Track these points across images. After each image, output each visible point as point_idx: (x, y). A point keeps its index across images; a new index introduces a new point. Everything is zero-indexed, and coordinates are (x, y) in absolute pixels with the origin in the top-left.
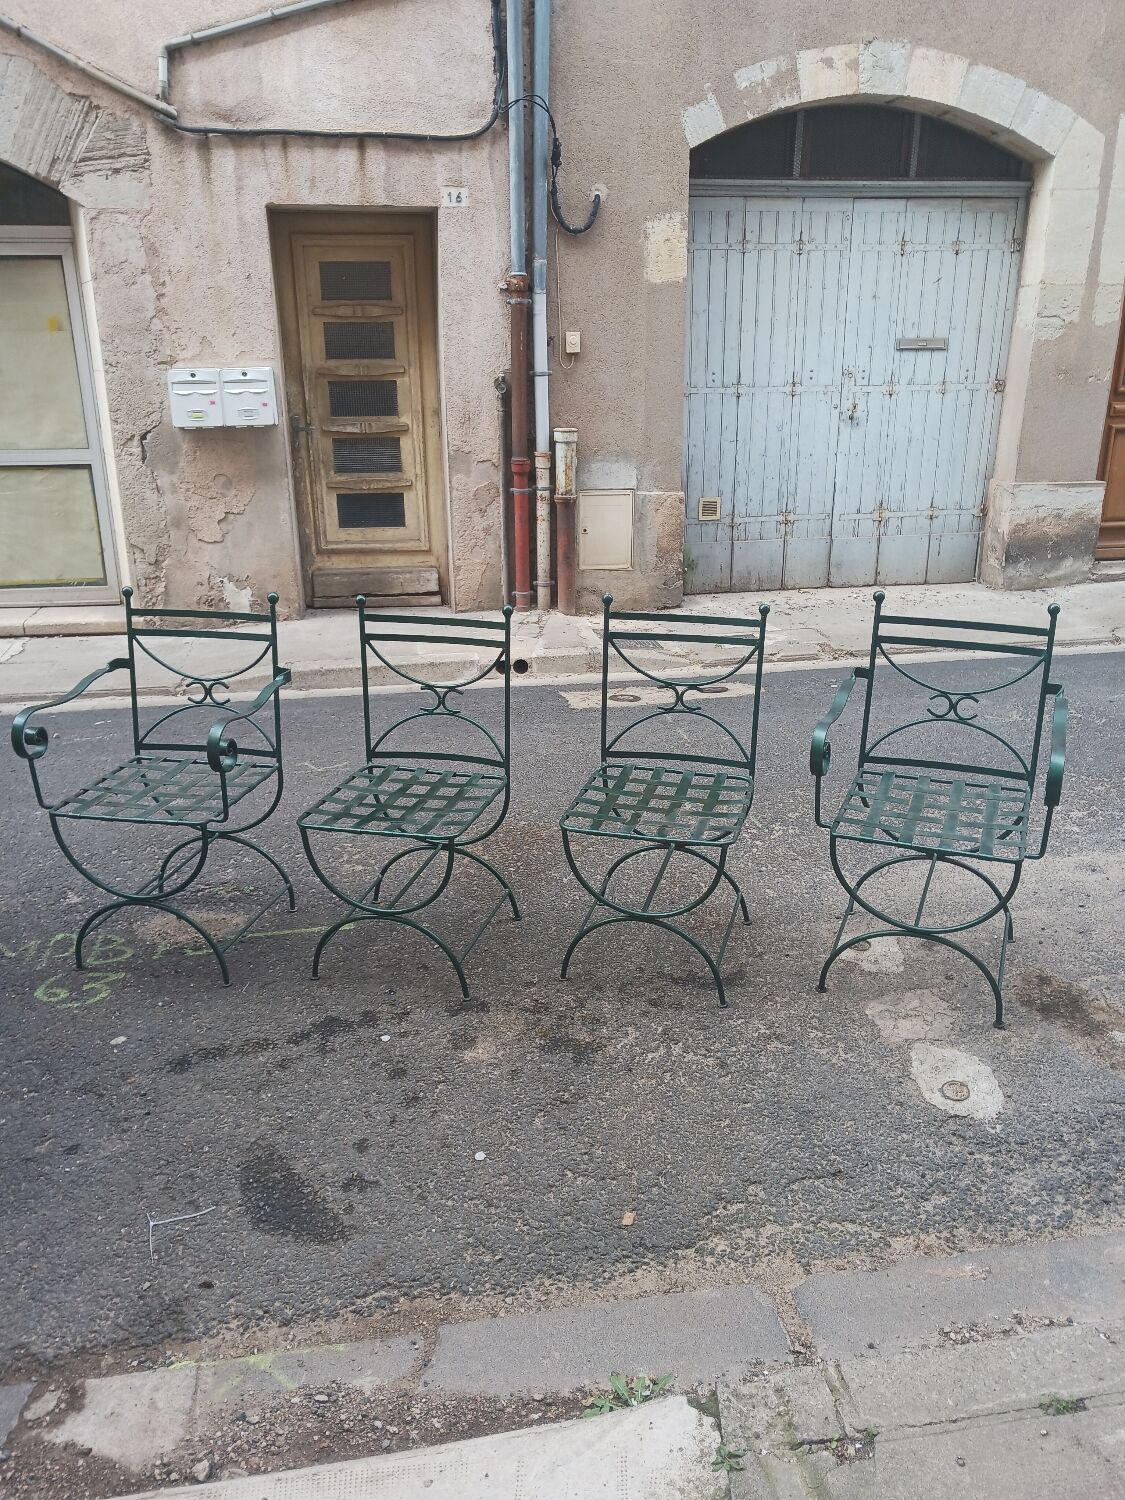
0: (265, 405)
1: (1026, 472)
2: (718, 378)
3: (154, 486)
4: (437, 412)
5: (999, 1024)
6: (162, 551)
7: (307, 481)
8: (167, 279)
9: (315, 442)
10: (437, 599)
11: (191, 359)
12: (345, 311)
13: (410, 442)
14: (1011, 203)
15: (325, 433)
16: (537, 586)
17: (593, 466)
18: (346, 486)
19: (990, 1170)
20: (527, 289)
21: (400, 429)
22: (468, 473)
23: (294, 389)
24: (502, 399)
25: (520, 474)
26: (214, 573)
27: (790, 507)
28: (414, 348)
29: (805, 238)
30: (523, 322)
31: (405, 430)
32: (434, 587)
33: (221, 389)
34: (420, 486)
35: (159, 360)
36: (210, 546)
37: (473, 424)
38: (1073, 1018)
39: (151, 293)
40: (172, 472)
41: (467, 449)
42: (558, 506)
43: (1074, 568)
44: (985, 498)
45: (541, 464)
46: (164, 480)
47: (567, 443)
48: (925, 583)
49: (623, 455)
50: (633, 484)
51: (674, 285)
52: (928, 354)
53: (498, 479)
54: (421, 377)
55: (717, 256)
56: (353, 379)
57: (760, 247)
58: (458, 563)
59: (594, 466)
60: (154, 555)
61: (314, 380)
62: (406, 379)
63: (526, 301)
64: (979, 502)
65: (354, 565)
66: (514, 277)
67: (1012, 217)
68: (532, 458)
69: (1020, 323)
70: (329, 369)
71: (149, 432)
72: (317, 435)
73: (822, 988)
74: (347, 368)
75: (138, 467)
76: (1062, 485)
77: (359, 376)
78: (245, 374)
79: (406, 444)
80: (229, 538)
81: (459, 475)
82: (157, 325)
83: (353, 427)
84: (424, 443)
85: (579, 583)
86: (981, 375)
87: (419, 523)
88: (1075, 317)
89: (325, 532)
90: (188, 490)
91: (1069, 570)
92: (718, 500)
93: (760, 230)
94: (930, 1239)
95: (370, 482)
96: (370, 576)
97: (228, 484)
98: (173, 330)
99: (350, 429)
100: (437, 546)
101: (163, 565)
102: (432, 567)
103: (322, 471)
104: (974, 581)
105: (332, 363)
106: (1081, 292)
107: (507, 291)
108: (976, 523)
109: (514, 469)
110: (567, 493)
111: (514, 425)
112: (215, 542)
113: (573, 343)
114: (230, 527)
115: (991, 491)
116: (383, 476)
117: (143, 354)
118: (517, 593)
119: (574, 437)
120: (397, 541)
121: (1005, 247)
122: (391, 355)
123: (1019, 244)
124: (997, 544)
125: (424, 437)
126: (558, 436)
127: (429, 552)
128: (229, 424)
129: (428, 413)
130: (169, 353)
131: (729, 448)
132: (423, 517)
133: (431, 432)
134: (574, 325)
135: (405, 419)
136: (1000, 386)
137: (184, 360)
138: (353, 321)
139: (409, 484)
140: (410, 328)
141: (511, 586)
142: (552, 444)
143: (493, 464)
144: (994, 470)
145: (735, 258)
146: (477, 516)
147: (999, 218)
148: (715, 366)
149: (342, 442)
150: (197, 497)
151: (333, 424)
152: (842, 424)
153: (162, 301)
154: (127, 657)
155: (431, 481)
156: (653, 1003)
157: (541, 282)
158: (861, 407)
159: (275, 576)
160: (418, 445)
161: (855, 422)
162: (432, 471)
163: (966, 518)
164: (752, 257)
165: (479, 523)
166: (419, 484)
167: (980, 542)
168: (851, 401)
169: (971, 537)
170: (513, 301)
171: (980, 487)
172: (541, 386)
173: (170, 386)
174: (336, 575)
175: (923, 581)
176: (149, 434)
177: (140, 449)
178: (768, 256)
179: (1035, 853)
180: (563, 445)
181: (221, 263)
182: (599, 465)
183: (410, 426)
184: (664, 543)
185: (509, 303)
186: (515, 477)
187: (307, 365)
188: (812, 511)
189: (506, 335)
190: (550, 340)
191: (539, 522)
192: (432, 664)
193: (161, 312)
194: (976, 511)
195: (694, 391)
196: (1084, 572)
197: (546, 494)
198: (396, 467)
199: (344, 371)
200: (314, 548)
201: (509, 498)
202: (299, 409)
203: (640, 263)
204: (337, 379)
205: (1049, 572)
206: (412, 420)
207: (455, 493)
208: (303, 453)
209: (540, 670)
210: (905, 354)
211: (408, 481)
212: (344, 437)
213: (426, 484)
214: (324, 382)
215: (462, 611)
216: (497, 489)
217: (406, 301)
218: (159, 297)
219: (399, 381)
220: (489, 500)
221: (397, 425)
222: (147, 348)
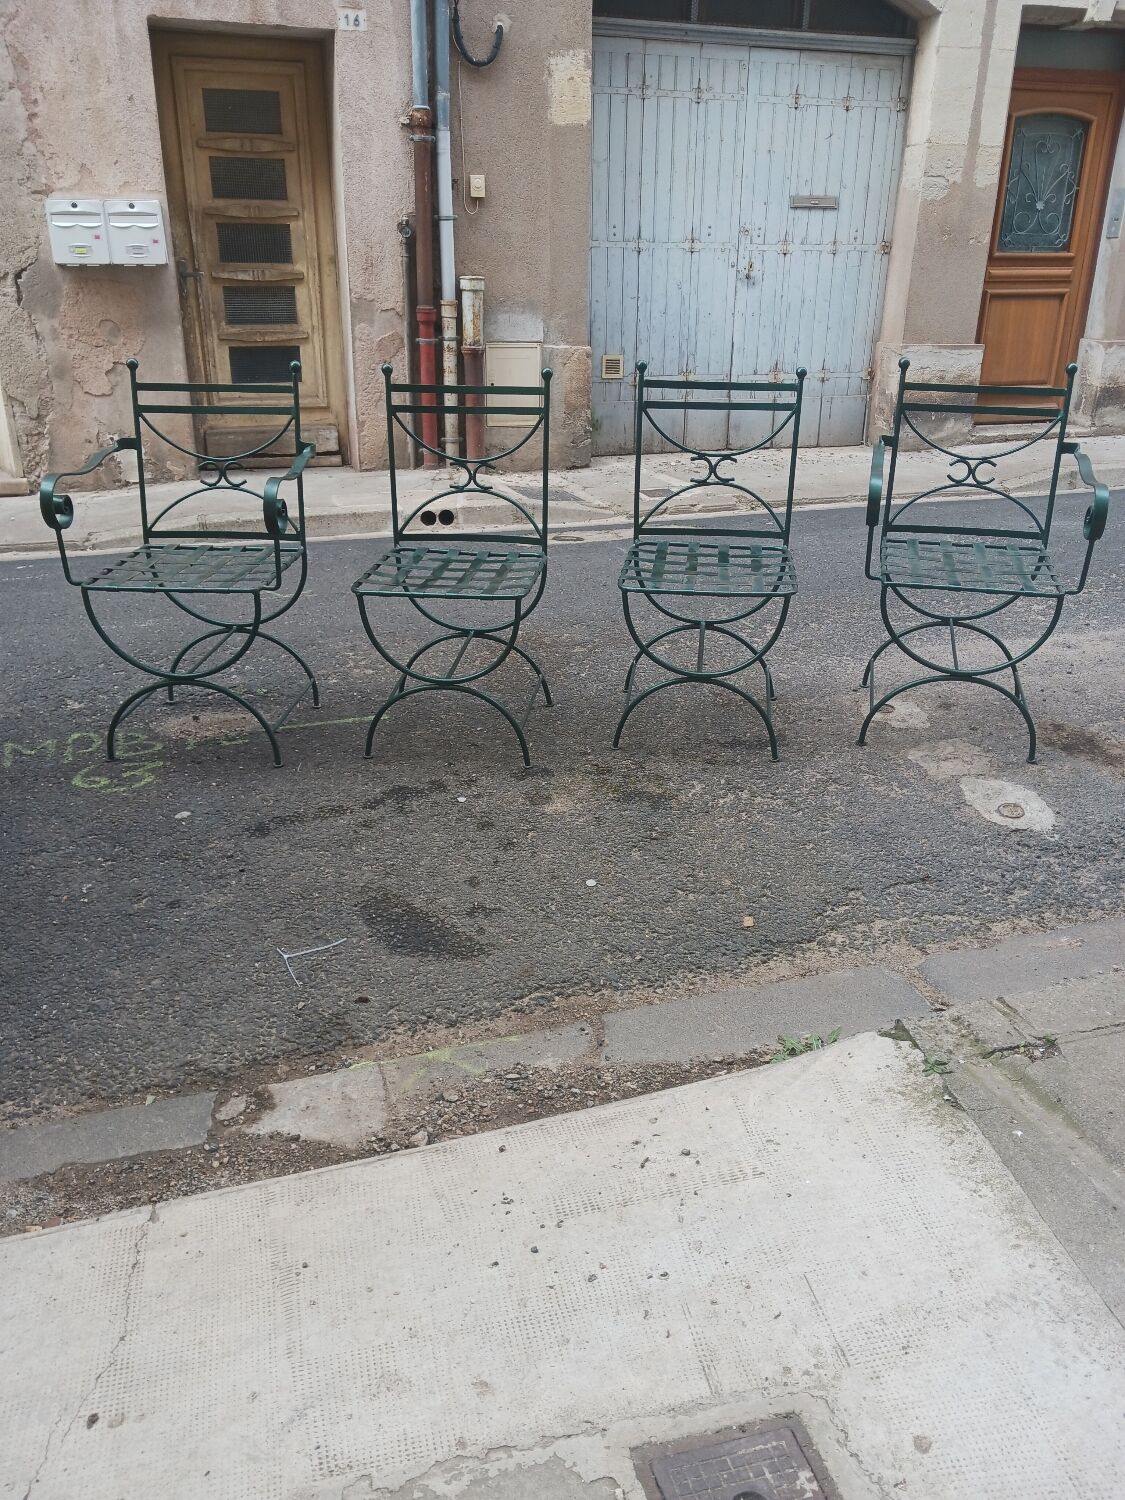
0: (156, 242)
1: (913, 333)
2: (619, 231)
3: (32, 331)
4: (334, 260)
5: (1031, 760)
6: (44, 404)
7: (197, 331)
8: (39, 96)
9: (204, 289)
10: (337, 459)
11: (69, 189)
12: (231, 143)
13: (305, 291)
14: (896, 62)
15: (215, 280)
16: (445, 443)
17: (499, 317)
18: (240, 338)
19: (1058, 869)
20: (432, 126)
21: (295, 277)
22: (371, 322)
23: (180, 230)
24: (406, 244)
25: (427, 323)
26: (103, 429)
27: (690, 367)
28: (307, 189)
29: (703, 86)
30: (426, 161)
31: (300, 279)
32: (333, 446)
33: (106, 223)
34: (317, 339)
35: (34, 189)
36: (97, 400)
37: (376, 270)
38: (1093, 753)
39: (21, 111)
40: (52, 316)
41: (369, 297)
42: (466, 358)
43: (955, 429)
44: (872, 362)
45: (447, 313)
46: (44, 325)
47: (475, 291)
48: (817, 446)
49: (531, 306)
50: (540, 337)
51: (577, 128)
52: (820, 212)
53: (403, 329)
54: (316, 222)
55: (617, 100)
56: (243, 221)
57: (660, 93)
58: (361, 418)
59: (502, 318)
60: (35, 408)
61: (200, 221)
62: (301, 223)
63: (429, 137)
64: (866, 365)
65: (248, 424)
66: (418, 110)
67: (898, 75)
68: (438, 307)
69: (906, 182)
70: (217, 209)
71: (24, 270)
72: (206, 282)
73: (861, 742)
74: (237, 209)
75: (13, 309)
76: (945, 347)
77: (250, 218)
78: (132, 206)
79: (301, 293)
80: (117, 391)
81: (363, 325)
82: (29, 149)
83: (245, 274)
84: (321, 293)
85: (488, 440)
86: (870, 238)
87: (316, 379)
88: (958, 178)
90: (71, 336)
91: (950, 432)
92: (621, 357)
93: (659, 75)
94: (1024, 922)
95: (263, 334)
96: (266, 435)
97: (116, 331)
98: (48, 155)
99: (241, 276)
100: (336, 403)
101: (47, 420)
102: (330, 424)
103: (213, 322)
104: (862, 444)
105: (220, 203)
106: (964, 153)
107: (410, 127)
108: (864, 387)
109: (420, 317)
110: (475, 343)
111: (420, 271)
112: (103, 395)
113: (478, 184)
114: (119, 379)
115: (879, 354)
116: (278, 327)
117: (15, 181)
119: (481, 285)
121: (891, 105)
122: (283, 196)
123: (905, 104)
124: (883, 405)
125: (321, 287)
126: (465, 284)
127: (327, 409)
128: (117, 261)
129: (325, 260)
130: (44, 181)
131: (630, 304)
132: (321, 372)
133: (328, 282)
134: (478, 168)
135: (300, 267)
136: (887, 248)
137: (61, 189)
138: (241, 156)
139: (305, 336)
140: (303, 167)
142: (459, 292)
143: (397, 313)
144: (880, 332)
145: (635, 103)
147: (885, 74)
148: (617, 219)
149: (233, 291)
150: (81, 345)
151: (223, 271)
152: (739, 284)
153: (37, 121)
154: (134, 436)
155: (329, 333)
156: (709, 762)
157: (445, 117)
158: (756, 266)
160: (315, 295)
161: (752, 281)
162: (329, 323)
163: (855, 382)
164: (650, 103)
166: (316, 336)
167: (868, 405)
168: (747, 259)
169: (859, 400)
170: (417, 137)
171: (868, 351)
172: (447, 230)
173: (48, 217)
174: (229, 433)
175: (814, 443)
176: (24, 273)
177: (14, 289)
178: (666, 103)
179: (1075, 589)
180: (471, 294)
181: (100, 81)
182: (506, 316)
183: (305, 274)
184: (572, 398)
185: (412, 140)
186: (422, 327)
187: (193, 204)
188: (711, 372)
189: (409, 175)
190: (454, 182)
191: (446, 374)
192: (354, 514)
193: (34, 134)
194: (864, 375)
195: (595, 244)
196: (963, 434)
197: (453, 344)
198: (292, 318)
199: (233, 212)
201: (414, 349)
202: (185, 253)
203: (543, 102)
204: (226, 221)
205: (932, 434)
206: (308, 268)
207: (358, 343)
208: (192, 301)
209: (466, 521)
210: (799, 212)
211: (304, 333)
212: (234, 285)
213: (324, 336)
214: (212, 223)
215: (367, 470)
216: (402, 339)
217: (298, 136)
218: (32, 116)
219: (293, 225)
220: (393, 351)
221: (291, 273)
222: (19, 175)
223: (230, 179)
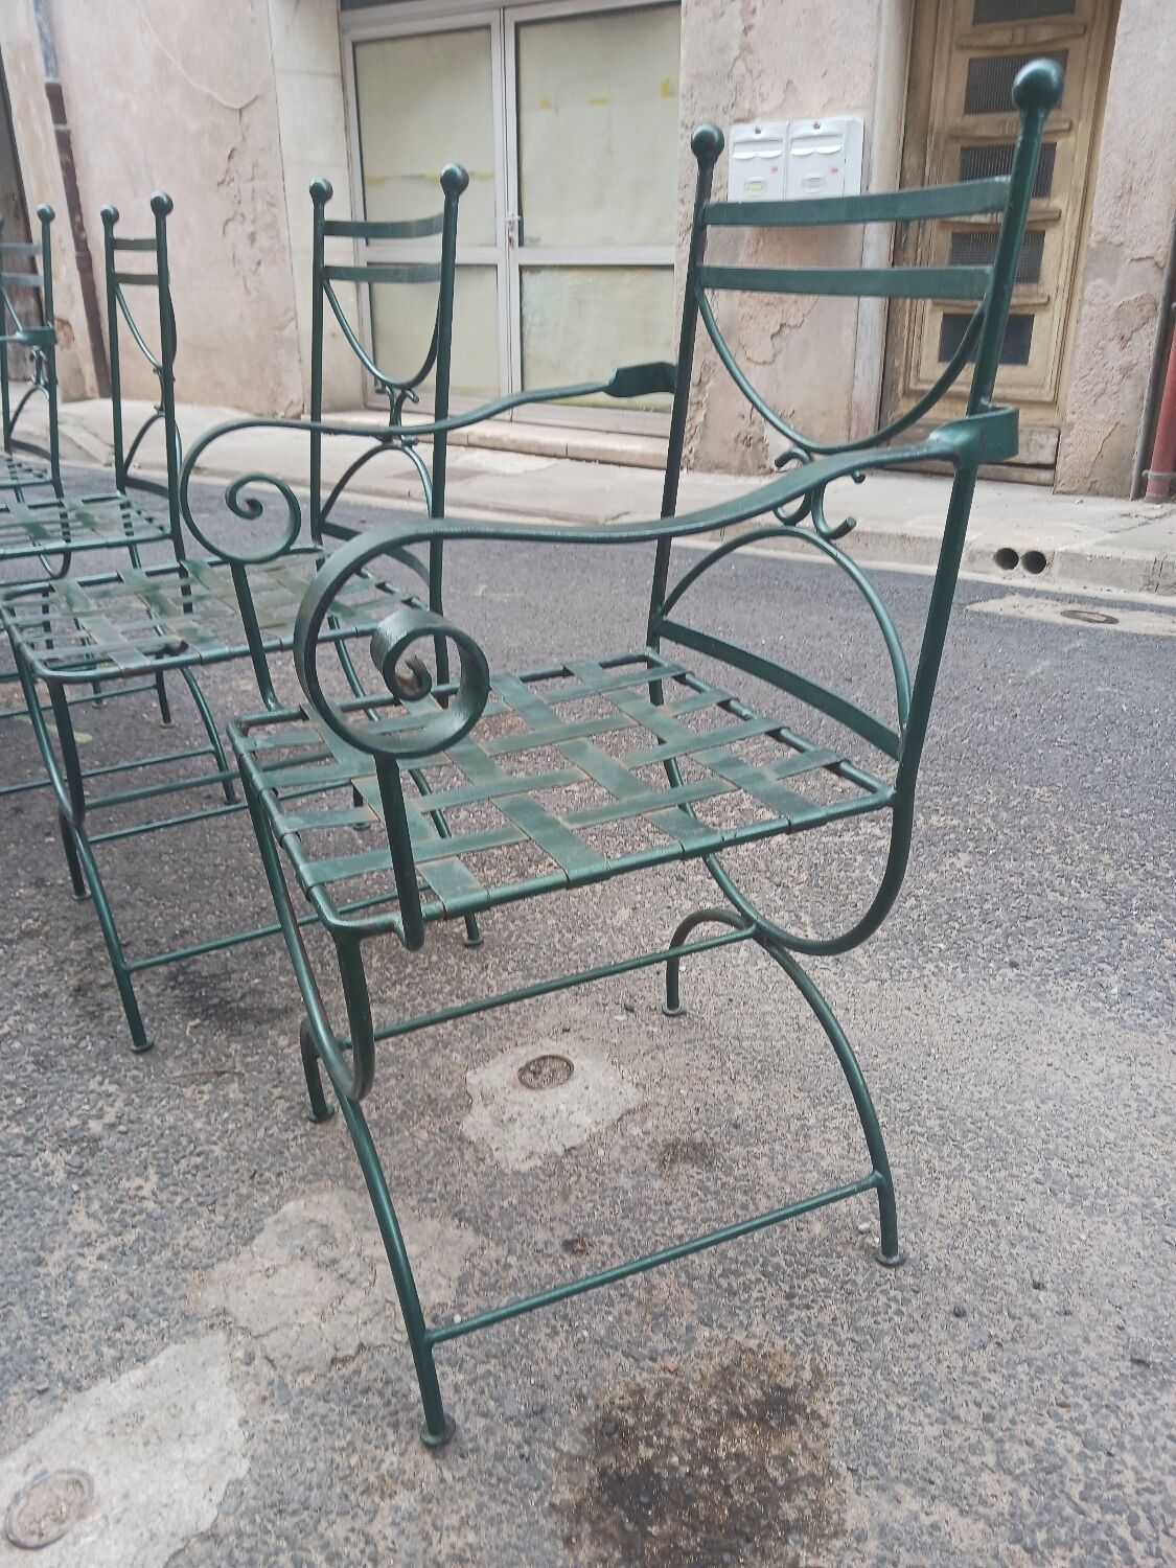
0: (835, 170)
6: (707, 369)
9: (927, 236)
10: (1045, 475)
11: (771, 113)
12: (1000, 36)
13: (1059, 237)
15: (944, 225)
21: (1047, 216)
22: (1113, 277)
23: (913, 160)
28: (1092, 89)
31: (1054, 220)
32: (1047, 458)
33: (788, 150)
34: (1058, 305)
35: (736, 117)
36: (759, 368)
37: (1135, 199)
39: (739, 26)
41: (1116, 239)
53: (1159, 287)
54: (1094, 135)
56: (995, 143)
61: (942, 146)
62: (1071, 139)
70: (965, 128)
72: (932, 227)
74: (988, 127)
77: (1003, 137)
78: (817, 126)
79: (1052, 241)
80: (780, 359)
81: (1099, 281)
82: (740, 68)
83: (981, 215)
84: (1078, 238)
87: (1047, 361)
89: (918, 365)
99: (976, 218)
100: (1064, 395)
101: (708, 387)
102: (1052, 427)
105: (971, 120)
112: (764, 362)
114: (783, 344)
117: (721, 110)
118: (1151, 473)
120: (1011, 386)
125: (1079, 230)
127: (1052, 404)
130: (747, 105)
132: (1054, 352)
135: (1057, 201)
137: (761, 114)
138: (1008, 52)
139: (1044, 300)
140: (1091, 57)
141: (1145, 464)
143: (1156, 264)
146: (1113, 348)
149: (964, 238)
153: (751, 34)
155: (1077, 296)
159: (824, 414)
160: (1070, 241)
165: (1116, 357)
166: (1058, 301)
173: (731, 148)
183: (1063, 212)
187: (936, 124)
192: (903, 537)
198: (1033, 275)
199: (983, 131)
200: (900, 387)
201: (1170, 319)
204: (975, 144)
206: (1068, 203)
207: (1086, 309)
208: (910, 253)
211: (1042, 295)
212: (967, 230)
213: (1069, 302)
214: (956, 148)
215: (1063, 493)
216: (1156, 305)
217: (1094, 14)
218: (746, 30)
219: (1060, 143)
220: (1137, 321)
221: (1044, 212)
222: (724, 102)
223: (988, 87)
